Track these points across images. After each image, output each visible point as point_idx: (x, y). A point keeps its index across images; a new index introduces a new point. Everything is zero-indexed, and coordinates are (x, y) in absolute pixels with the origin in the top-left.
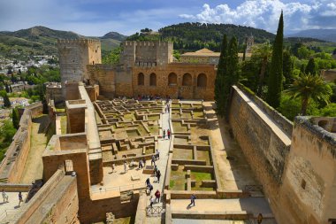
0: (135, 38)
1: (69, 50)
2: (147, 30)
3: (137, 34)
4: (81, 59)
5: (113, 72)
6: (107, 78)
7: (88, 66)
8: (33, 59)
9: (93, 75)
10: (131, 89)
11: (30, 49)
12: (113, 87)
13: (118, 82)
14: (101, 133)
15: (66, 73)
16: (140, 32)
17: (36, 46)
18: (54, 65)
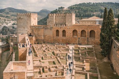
0: (55, 12)
1: (22, 19)
2: (62, 8)
3: (57, 10)
4: (27, 23)
5: (43, 30)
6: (40, 32)
7: (31, 26)
8: (6, 23)
9: (33, 31)
10: (52, 39)
11: (4, 18)
12: (43, 37)
13: (45, 35)
14: (35, 62)
15: (20, 30)
16: (58, 9)
17: (7, 17)
18: (15, 26)
